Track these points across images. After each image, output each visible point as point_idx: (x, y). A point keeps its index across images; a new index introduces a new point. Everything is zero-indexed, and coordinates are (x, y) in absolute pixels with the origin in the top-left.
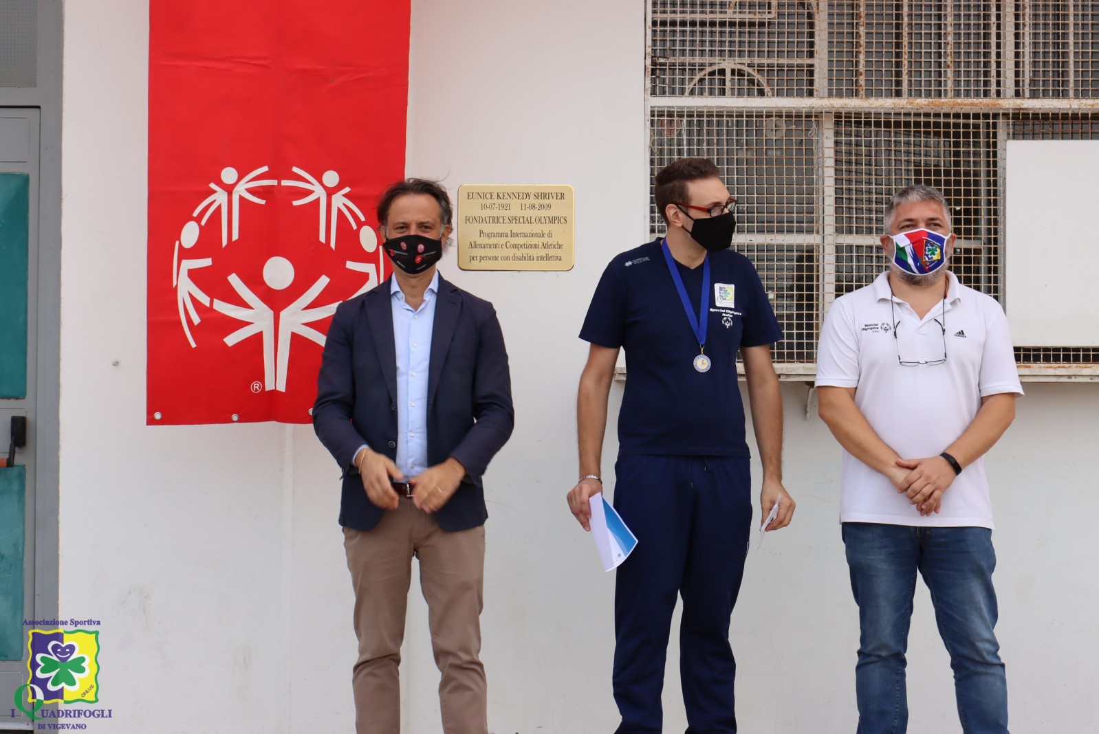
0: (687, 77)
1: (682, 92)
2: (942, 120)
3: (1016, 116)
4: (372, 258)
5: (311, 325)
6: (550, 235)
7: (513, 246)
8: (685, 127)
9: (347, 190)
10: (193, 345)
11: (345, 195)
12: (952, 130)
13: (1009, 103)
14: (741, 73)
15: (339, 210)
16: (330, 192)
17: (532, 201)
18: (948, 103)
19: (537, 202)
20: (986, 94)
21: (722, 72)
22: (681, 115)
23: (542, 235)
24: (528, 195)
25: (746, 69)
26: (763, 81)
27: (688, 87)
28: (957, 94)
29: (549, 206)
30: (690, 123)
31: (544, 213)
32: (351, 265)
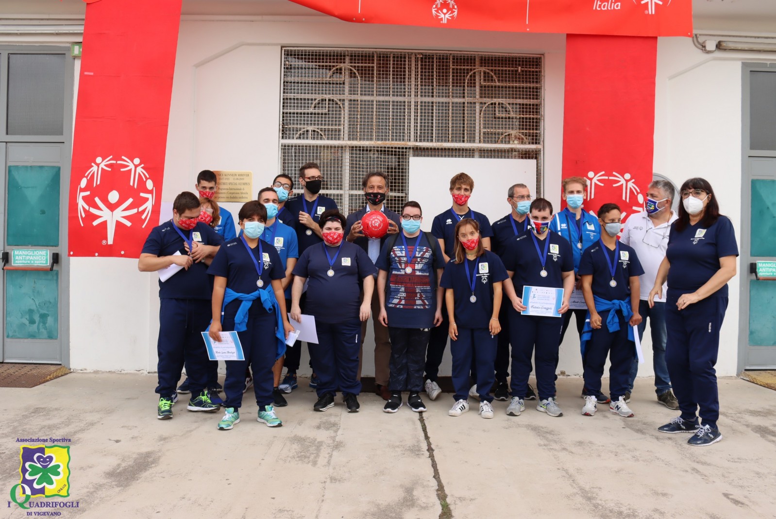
0: (295, 133)
1: (293, 138)
2: (387, 149)
3: (413, 148)
4: (151, 192)
5: (125, 217)
6: (243, 189)
7: (230, 193)
8: (293, 151)
9: (143, 165)
10: (82, 225)
11: (142, 168)
12: (390, 153)
13: (412, 144)
14: (314, 131)
15: (139, 174)
16: (136, 166)
17: (237, 177)
18: (389, 143)
19: (239, 177)
20: (403, 140)
21: (307, 131)
22: (292, 146)
23: (241, 189)
24: (236, 175)
25: (316, 130)
26: (323, 134)
27: (295, 136)
28: (393, 140)
29: (243, 179)
30: (296, 149)
31: (242, 181)
32: (142, 195)
